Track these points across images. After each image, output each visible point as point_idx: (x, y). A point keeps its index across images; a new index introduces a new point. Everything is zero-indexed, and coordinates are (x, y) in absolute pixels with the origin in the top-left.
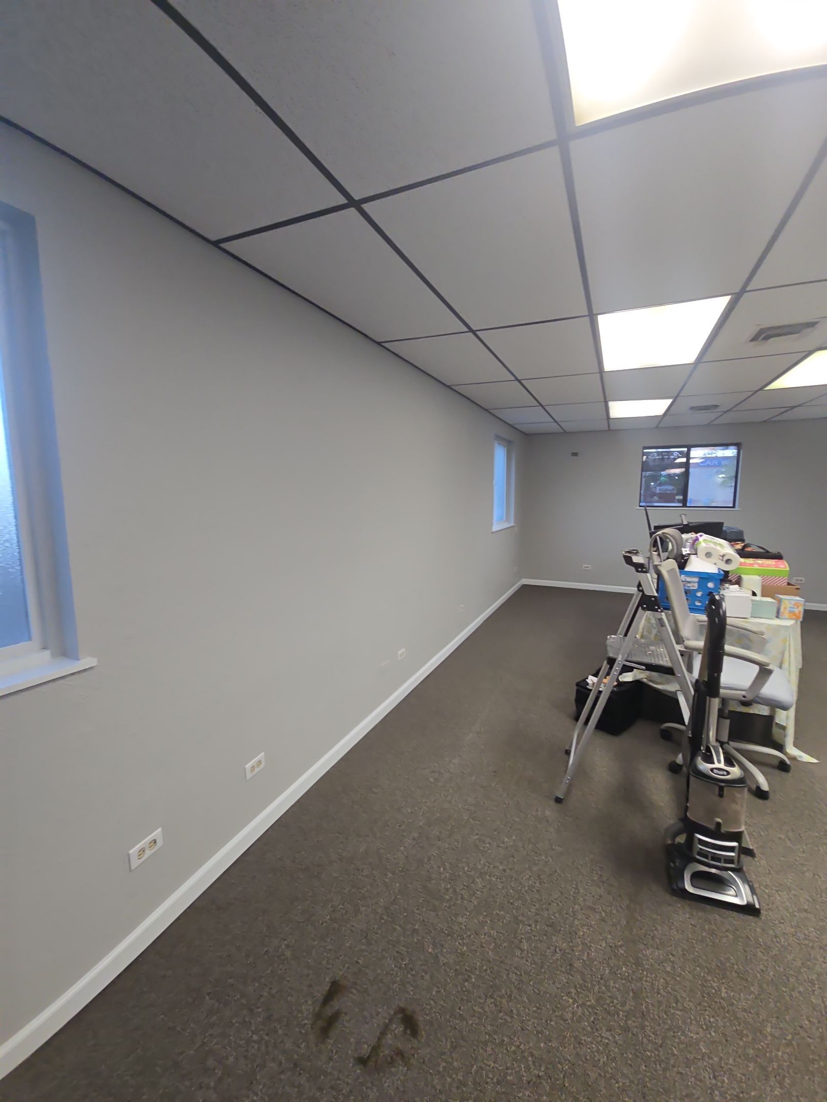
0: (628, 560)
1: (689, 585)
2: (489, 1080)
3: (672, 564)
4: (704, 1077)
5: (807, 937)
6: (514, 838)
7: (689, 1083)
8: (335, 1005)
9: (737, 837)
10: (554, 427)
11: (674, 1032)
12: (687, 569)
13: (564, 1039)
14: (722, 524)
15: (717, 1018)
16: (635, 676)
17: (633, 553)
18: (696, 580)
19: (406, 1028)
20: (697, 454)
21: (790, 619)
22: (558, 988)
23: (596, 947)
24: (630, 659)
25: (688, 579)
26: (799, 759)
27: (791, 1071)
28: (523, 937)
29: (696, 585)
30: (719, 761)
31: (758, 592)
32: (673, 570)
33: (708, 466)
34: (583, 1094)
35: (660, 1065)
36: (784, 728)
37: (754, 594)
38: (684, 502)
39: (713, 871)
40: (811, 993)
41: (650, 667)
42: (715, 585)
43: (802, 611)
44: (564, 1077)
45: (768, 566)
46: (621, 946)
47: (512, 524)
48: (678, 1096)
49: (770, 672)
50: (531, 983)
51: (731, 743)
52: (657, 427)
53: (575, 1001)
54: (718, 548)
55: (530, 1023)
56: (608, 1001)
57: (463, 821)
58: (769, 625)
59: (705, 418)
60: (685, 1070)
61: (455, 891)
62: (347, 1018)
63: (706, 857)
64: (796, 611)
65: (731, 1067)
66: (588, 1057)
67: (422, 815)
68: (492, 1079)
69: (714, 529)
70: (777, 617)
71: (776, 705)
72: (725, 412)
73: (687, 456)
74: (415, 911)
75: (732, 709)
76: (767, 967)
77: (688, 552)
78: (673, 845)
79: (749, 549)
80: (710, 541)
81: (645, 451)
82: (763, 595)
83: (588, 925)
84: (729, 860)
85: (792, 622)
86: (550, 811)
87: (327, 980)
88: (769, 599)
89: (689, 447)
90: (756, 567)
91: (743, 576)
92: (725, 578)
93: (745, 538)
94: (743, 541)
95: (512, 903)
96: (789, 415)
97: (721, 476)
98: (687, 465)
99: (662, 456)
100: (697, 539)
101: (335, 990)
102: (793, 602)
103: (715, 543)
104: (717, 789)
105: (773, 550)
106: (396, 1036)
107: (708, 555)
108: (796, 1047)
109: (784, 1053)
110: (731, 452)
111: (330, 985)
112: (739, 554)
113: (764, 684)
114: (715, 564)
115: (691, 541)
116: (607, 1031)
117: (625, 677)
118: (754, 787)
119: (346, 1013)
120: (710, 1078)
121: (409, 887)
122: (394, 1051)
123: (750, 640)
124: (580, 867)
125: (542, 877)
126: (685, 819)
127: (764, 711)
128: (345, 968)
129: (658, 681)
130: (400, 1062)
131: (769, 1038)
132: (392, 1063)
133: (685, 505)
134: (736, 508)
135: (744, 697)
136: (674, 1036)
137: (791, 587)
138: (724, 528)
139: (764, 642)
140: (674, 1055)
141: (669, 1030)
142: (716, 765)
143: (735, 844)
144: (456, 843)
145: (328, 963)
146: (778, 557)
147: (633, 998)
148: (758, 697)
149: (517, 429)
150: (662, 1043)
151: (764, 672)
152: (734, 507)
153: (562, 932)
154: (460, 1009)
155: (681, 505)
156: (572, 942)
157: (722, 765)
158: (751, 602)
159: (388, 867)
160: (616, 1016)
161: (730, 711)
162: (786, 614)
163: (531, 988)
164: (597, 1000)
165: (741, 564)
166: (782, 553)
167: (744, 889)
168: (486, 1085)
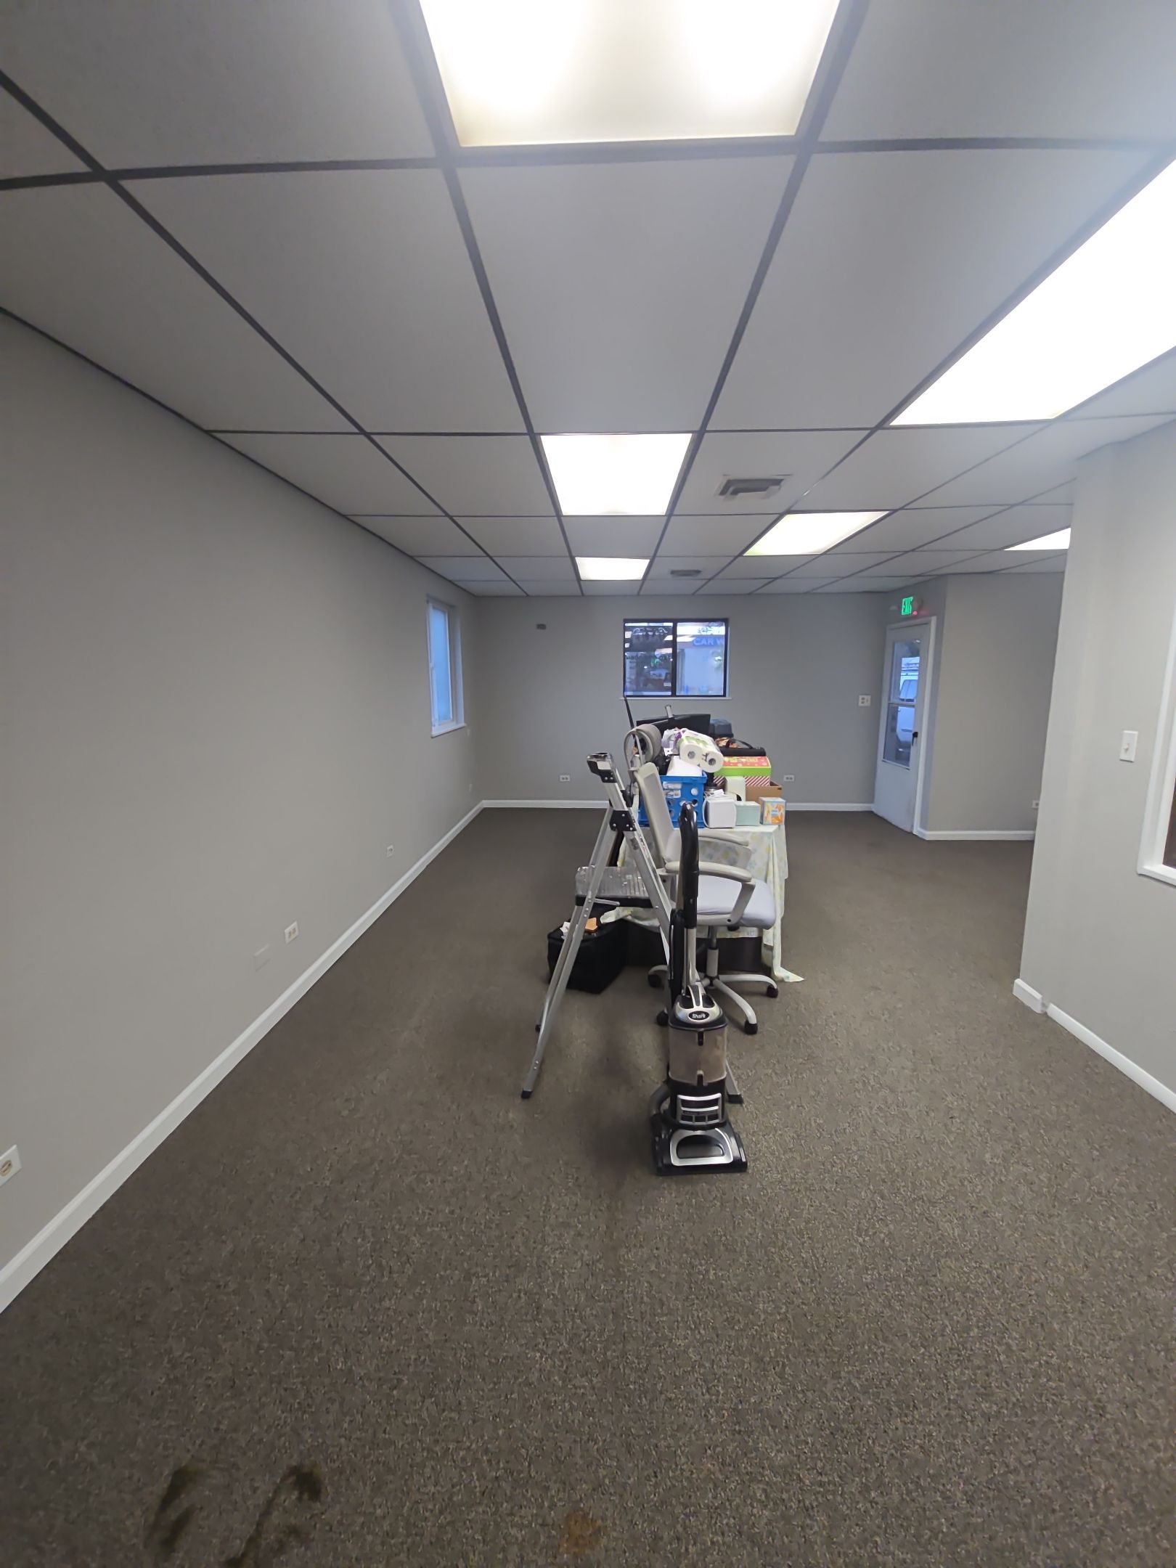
0: (593, 766)
1: (671, 793)
2: (427, 1514)
3: (652, 768)
4: (697, 1396)
5: (793, 1181)
6: (466, 1162)
7: (680, 1410)
8: (184, 1502)
9: (719, 1086)
10: (510, 588)
11: (660, 1346)
12: (668, 774)
13: (529, 1411)
14: (709, 716)
15: (706, 1310)
16: (618, 915)
17: (600, 757)
18: (679, 786)
19: (301, 1493)
20: (687, 632)
21: (773, 824)
22: (522, 1345)
23: (570, 1273)
24: (602, 895)
25: (671, 786)
26: (786, 980)
27: (790, 1356)
28: (476, 1294)
29: (679, 792)
30: (698, 1004)
31: (743, 797)
32: (653, 775)
33: (704, 645)
34: (554, 1478)
35: (645, 1397)
36: (771, 948)
37: (739, 799)
38: (673, 689)
39: (699, 1133)
40: (801, 1246)
41: (626, 902)
42: (699, 791)
43: (784, 813)
44: (529, 1465)
45: (752, 764)
46: (598, 1261)
47: (462, 724)
48: (669, 1433)
49: (752, 888)
50: (486, 1354)
51: (722, 977)
52: (638, 594)
53: (543, 1352)
54: (701, 745)
55: (483, 1409)
56: (583, 1337)
57: (392, 1160)
58: (754, 833)
59: (689, 585)
60: (674, 1393)
61: (380, 1265)
62: (204, 1514)
63: (690, 1119)
64: (779, 814)
65: (725, 1370)
66: (560, 1423)
67: (330, 1170)
68: (432, 1511)
69: (699, 723)
70: (762, 823)
71: (763, 926)
72: (710, 580)
73: (674, 632)
74: (316, 1316)
75: (719, 936)
76: (755, 1229)
77: (670, 753)
78: (659, 1114)
79: (734, 746)
80: (693, 738)
81: (626, 625)
82: (747, 799)
83: (561, 1248)
84: (713, 1116)
85: (775, 827)
86: (515, 1114)
87: (166, 1472)
88: (753, 804)
89: (675, 622)
90: (740, 766)
91: (728, 778)
92: (709, 782)
93: (733, 732)
94: (730, 735)
95: (462, 1254)
96: (772, 588)
97: (717, 658)
98: (673, 644)
99: (647, 631)
100: (679, 736)
101: (181, 1480)
102: (776, 805)
103: (698, 740)
104: (697, 1036)
105: (756, 746)
106: (285, 1511)
107: (691, 755)
108: (792, 1321)
109: (780, 1332)
110: (719, 630)
111: (170, 1478)
112: (722, 752)
113: (747, 903)
114: (699, 765)
115: (673, 739)
116: (582, 1376)
117: (607, 917)
118: (743, 1023)
119: (201, 1509)
120: (702, 1393)
121: (306, 1285)
122: (284, 1532)
123: (737, 854)
124: (552, 1176)
125: (502, 1205)
126: (668, 1081)
127: (752, 933)
128: (197, 1446)
129: (645, 916)
130: (294, 1543)
131: (763, 1317)
132: (281, 1547)
133: (674, 694)
134: (727, 698)
135: (729, 921)
136: (660, 1352)
137: (774, 787)
138: (711, 722)
139: (748, 854)
140: (660, 1377)
141: (654, 1345)
142: (696, 1008)
143: (718, 1095)
144: (383, 1195)
145: (165, 1448)
146: (761, 753)
147: (613, 1320)
148: (742, 918)
149: (459, 587)
150: (647, 1366)
151: (747, 889)
152: (724, 695)
153: (528, 1269)
154: (385, 1432)
155: (670, 693)
156: (540, 1277)
157: (701, 1008)
158: (735, 807)
159: (271, 1266)
160: (593, 1352)
161: (719, 940)
162: (769, 819)
163: (487, 1359)
164: (570, 1341)
165: (725, 764)
166: (766, 750)
167: (731, 1144)
168: (424, 1524)
